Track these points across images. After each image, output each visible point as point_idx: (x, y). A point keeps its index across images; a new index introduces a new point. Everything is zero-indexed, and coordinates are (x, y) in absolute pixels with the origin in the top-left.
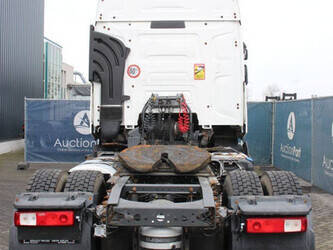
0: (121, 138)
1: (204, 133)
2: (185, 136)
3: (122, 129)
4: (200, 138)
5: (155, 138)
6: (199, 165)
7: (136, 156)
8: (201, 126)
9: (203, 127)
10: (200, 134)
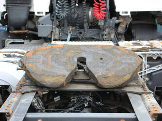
0: (30, 25)
1: (121, 20)
2: (101, 23)
3: (31, 15)
4: (117, 25)
5: (68, 25)
6: (128, 77)
7: (44, 63)
8: (119, 12)
9: (121, 14)
10: (117, 21)
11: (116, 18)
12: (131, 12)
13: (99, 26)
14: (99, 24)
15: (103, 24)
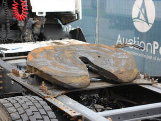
8: (35, 13)
9: (37, 14)
10: (34, 22)
11: (32, 19)
12: (47, 13)
13: (19, 27)
14: (19, 25)
15: (23, 25)
